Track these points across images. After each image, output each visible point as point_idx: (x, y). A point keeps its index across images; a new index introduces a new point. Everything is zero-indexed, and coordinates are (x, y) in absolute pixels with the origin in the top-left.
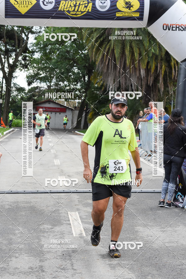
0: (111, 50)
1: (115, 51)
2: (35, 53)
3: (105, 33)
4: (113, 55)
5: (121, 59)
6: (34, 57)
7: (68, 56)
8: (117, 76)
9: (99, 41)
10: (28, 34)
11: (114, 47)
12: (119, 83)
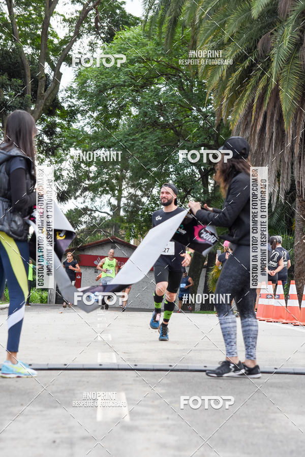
0: (272, 93)
1: (282, 96)
2: (79, 116)
3: (256, 47)
4: (275, 107)
5: (296, 118)
6: (75, 126)
7: (162, 118)
8: (286, 160)
9: (241, 69)
10: (59, 65)
11: (277, 85)
12: (290, 181)
